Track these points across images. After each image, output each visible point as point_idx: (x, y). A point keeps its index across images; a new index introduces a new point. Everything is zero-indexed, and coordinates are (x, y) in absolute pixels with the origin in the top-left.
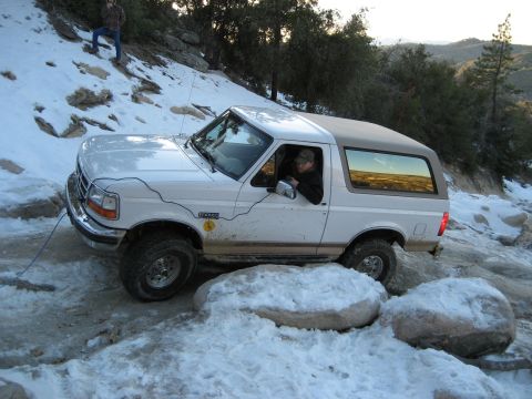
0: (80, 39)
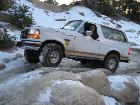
0: (102, 17)
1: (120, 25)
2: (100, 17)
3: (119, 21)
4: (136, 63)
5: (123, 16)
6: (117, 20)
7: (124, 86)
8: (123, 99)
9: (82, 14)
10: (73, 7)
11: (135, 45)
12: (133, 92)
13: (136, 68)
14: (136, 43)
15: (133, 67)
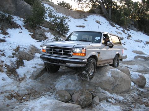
0: (115, 26)
1: (130, 35)
2: (114, 26)
3: (129, 30)
4: (143, 67)
5: (132, 26)
6: (128, 30)
7: (138, 76)
8: (137, 83)
9: (98, 22)
10: (90, 15)
11: (143, 53)
12: (143, 80)
13: (143, 70)
14: (143, 52)
15: (141, 70)
